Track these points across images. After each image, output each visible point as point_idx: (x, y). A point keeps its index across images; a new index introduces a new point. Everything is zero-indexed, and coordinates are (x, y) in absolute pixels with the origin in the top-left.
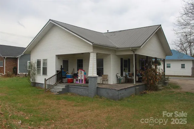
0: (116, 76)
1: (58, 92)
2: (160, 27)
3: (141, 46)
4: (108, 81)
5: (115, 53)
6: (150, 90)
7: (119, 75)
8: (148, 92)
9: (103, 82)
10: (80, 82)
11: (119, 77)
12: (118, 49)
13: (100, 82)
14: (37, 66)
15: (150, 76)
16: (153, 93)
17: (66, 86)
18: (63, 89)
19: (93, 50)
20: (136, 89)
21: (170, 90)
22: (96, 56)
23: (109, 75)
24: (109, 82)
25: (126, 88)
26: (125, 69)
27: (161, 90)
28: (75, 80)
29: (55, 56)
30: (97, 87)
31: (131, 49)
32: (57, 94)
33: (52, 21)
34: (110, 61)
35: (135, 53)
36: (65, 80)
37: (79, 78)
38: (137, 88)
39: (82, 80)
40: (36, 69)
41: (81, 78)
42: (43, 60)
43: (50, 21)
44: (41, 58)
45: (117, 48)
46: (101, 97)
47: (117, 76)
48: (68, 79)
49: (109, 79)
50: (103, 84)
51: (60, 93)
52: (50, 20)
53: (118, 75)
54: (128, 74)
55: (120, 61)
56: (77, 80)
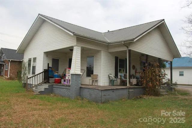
0: (107, 77)
1: (39, 92)
2: (163, 21)
3: (134, 39)
4: (98, 82)
5: (108, 50)
6: (148, 94)
7: (113, 76)
8: (145, 97)
9: (92, 84)
10: (67, 83)
11: (111, 78)
12: (110, 45)
13: (89, 83)
14: (28, 65)
15: (148, 77)
16: (151, 98)
17: (49, 86)
18: (45, 89)
19: (77, 43)
20: (129, 91)
21: (175, 96)
22: (80, 50)
23: (99, 75)
24: (98, 84)
25: (114, 89)
26: (120, 70)
27: (163, 95)
28: (62, 80)
29: (43, 54)
30: (81, 88)
31: (123, 43)
32: (37, 94)
33: (42, 15)
34: (101, 59)
35: (129, 49)
36: (52, 80)
37: (67, 78)
38: (131, 90)
39: (69, 80)
40: (27, 69)
41: (68, 78)
42: (33, 58)
43: (39, 16)
44: (32, 57)
45: (109, 43)
46: (82, 99)
47: (109, 77)
48: (55, 79)
49: (99, 80)
50: (92, 85)
51: (41, 93)
52: (39, 14)
53: (110, 75)
54: (123, 76)
55: (114, 60)
56: (65, 81)
